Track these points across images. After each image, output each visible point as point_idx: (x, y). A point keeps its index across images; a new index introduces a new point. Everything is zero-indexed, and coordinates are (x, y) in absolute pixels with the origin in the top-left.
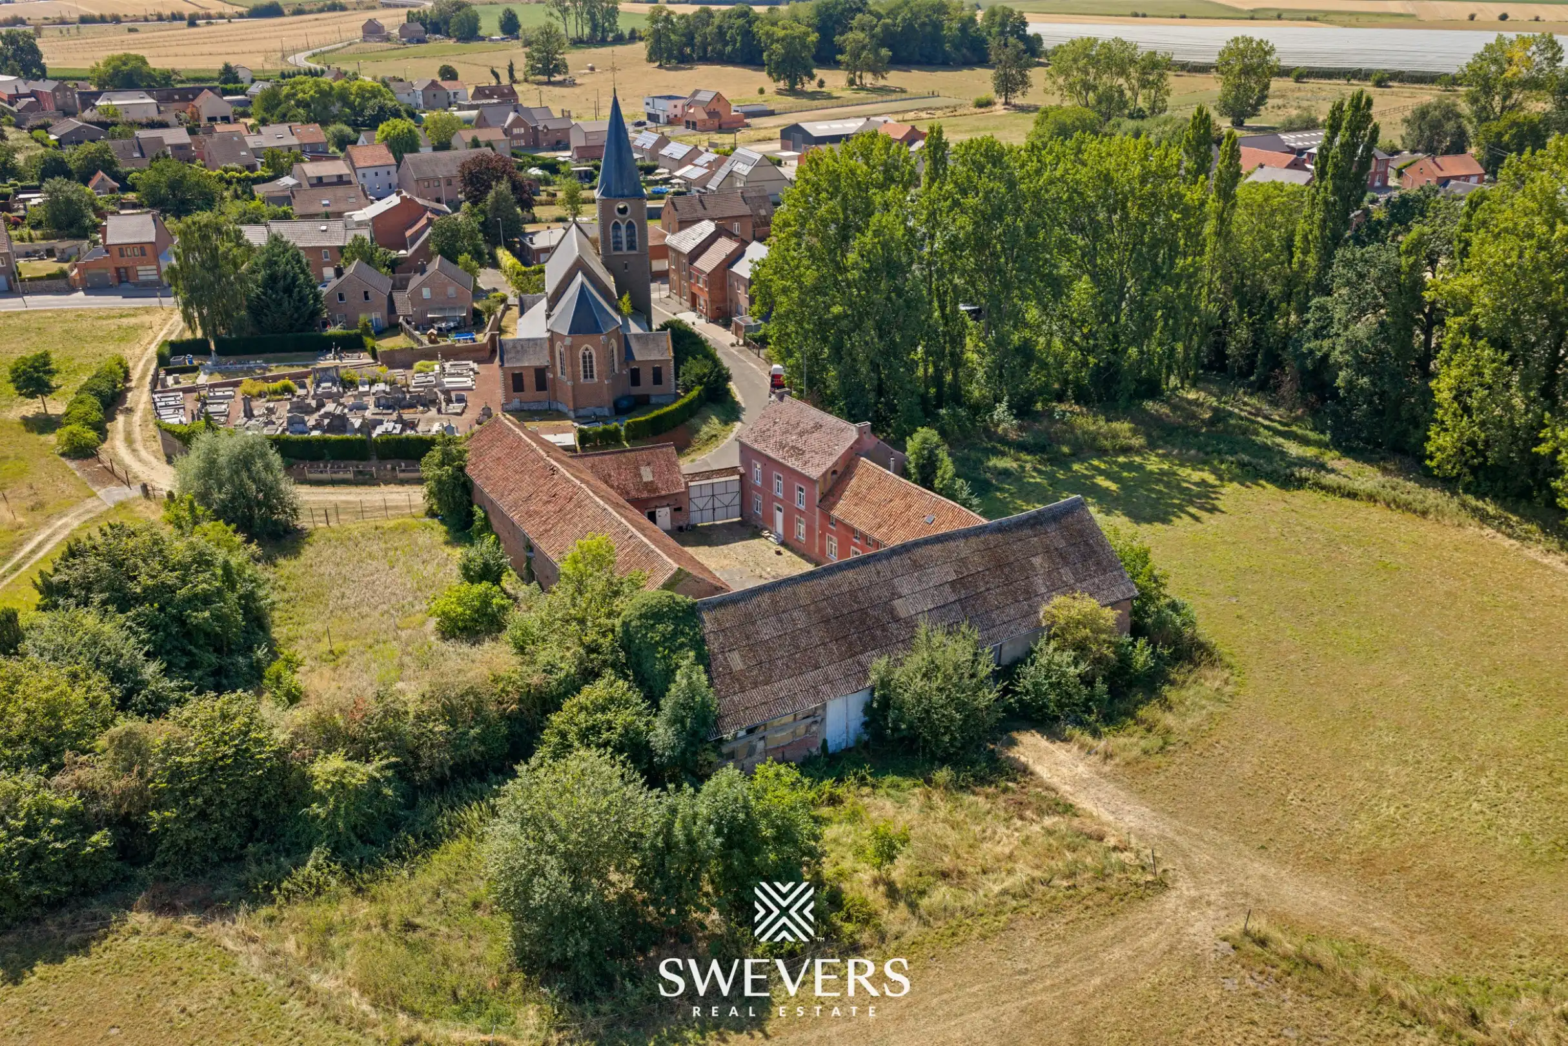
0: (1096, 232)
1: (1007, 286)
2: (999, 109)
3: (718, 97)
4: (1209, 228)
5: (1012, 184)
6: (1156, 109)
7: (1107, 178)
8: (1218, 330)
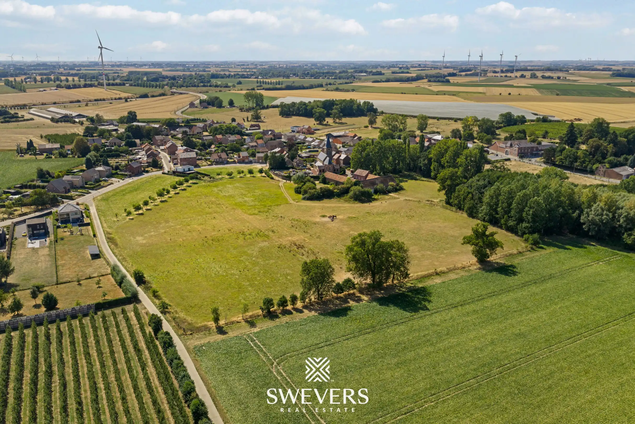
0: (392, 151)
1: (382, 158)
2: (370, 128)
3: (309, 127)
4: (407, 151)
5: (382, 145)
6: (404, 129)
7: (393, 145)
8: (409, 164)
